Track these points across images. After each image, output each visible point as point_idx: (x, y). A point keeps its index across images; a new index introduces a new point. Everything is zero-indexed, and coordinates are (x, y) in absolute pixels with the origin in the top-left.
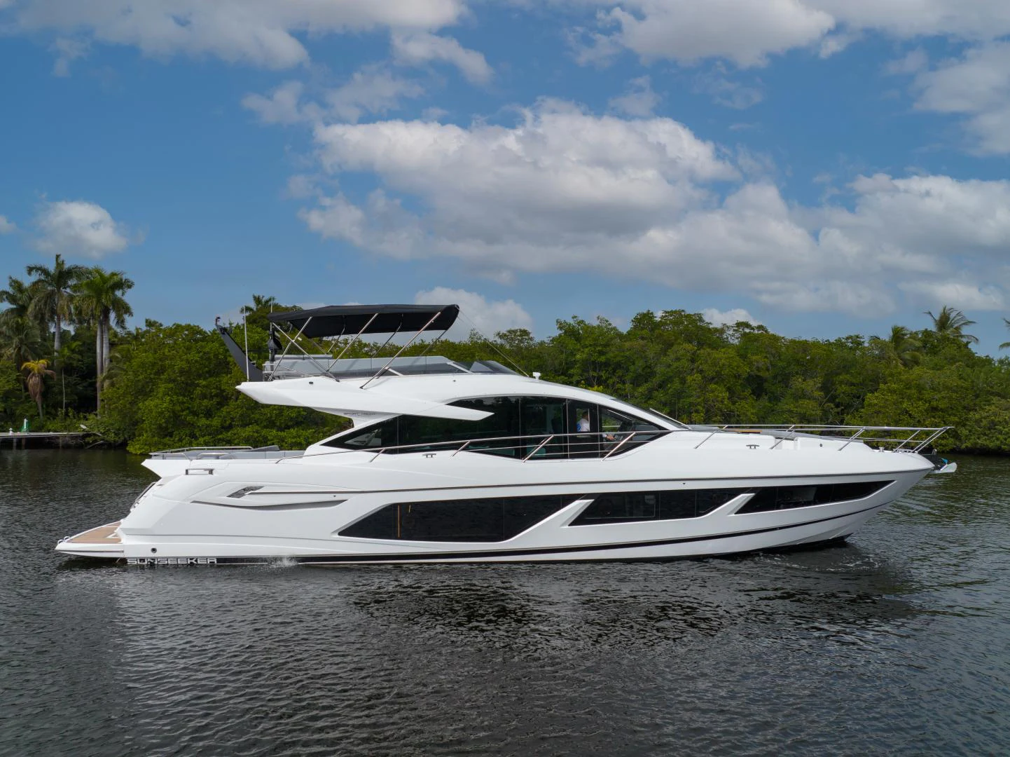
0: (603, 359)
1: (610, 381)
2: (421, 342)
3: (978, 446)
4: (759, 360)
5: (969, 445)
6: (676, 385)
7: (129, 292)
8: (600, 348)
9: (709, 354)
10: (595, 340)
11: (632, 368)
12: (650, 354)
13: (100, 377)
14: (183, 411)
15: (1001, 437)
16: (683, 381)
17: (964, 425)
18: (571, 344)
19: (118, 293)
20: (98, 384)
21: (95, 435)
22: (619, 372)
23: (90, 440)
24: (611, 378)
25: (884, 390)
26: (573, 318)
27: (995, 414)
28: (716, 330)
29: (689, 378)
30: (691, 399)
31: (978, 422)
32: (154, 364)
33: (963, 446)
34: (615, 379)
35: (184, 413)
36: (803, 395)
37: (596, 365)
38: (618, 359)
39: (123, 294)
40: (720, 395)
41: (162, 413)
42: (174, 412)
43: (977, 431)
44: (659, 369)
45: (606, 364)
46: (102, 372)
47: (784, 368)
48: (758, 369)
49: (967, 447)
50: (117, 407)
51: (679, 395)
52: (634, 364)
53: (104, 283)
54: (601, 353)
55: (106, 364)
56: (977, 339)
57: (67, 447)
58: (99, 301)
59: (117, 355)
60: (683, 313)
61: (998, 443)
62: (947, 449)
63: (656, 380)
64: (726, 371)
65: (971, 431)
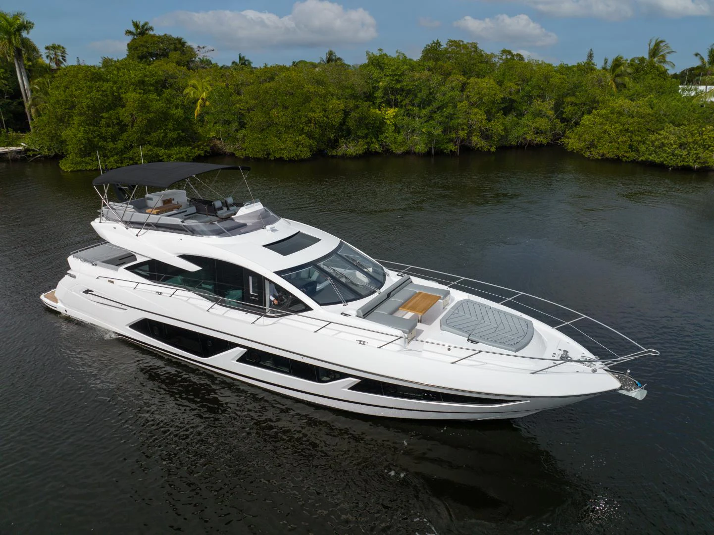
0: (399, 86)
1: (404, 103)
2: (265, 65)
3: (649, 160)
5: (643, 158)
6: (449, 110)
7: (32, 31)
8: (397, 77)
9: (476, 83)
10: (393, 71)
11: (419, 95)
12: (433, 83)
13: (27, 105)
14: (95, 137)
15: (665, 155)
16: (455, 106)
17: (644, 143)
18: (376, 73)
19: (24, 34)
20: (26, 110)
21: (34, 150)
22: (411, 97)
23: (31, 153)
24: (405, 100)
25: (595, 115)
26: (379, 50)
27: (665, 138)
28: (487, 56)
29: (459, 105)
30: (460, 120)
31: (653, 142)
32: (66, 101)
33: (640, 159)
34: (407, 101)
35: (96, 139)
36: (539, 114)
37: (395, 91)
38: (410, 87)
39: (28, 33)
40: (480, 117)
41: (80, 141)
42: (88, 139)
43: (651, 149)
44: (438, 96)
45: (402, 90)
46: (27, 101)
47: (530, 92)
48: (511, 93)
49: (642, 160)
50: (45, 133)
51: (451, 117)
52: (420, 91)
53: (11, 26)
54: (398, 81)
55: (29, 94)
56: (674, 65)
57: (15, 160)
58: (10, 42)
59: (36, 87)
60: (461, 43)
61: (662, 159)
62: (630, 160)
63: (435, 105)
64: (486, 99)
65: (647, 148)
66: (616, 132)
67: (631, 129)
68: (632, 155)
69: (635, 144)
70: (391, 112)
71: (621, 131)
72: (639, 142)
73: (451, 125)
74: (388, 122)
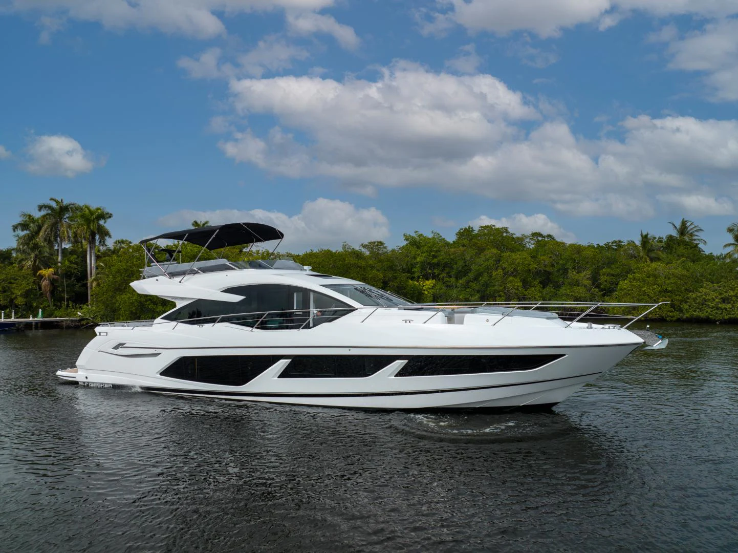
0: (435, 261)
1: (441, 276)
2: (311, 251)
3: (694, 316)
4: (545, 259)
5: (688, 315)
6: (484, 278)
7: (109, 220)
8: (433, 253)
9: (509, 256)
10: (430, 247)
11: (455, 267)
12: (468, 257)
13: (90, 280)
14: (146, 301)
15: (709, 310)
16: (490, 275)
17: (686, 302)
18: (413, 250)
19: (102, 222)
20: (89, 284)
21: (87, 319)
22: (447, 270)
23: (84, 322)
24: (441, 274)
25: (631, 278)
26: (415, 232)
27: (706, 294)
28: (518, 238)
29: (494, 273)
30: (496, 288)
31: (695, 299)
32: (126, 270)
33: (685, 317)
34: (444, 274)
35: (148, 303)
36: (577, 283)
37: (432, 266)
38: (446, 260)
39: (105, 223)
40: (516, 284)
41: (132, 303)
42: (140, 302)
43: (694, 306)
44: (473, 267)
45: (438, 264)
46: (91, 276)
47: (564, 265)
48: (545, 266)
49: (687, 317)
50: (102, 300)
51: (486, 285)
52: (456, 263)
53: (92, 215)
54: (434, 257)
55: (94, 272)
56: (706, 242)
57: (68, 327)
58: (89, 227)
59: (102, 264)
60: (493, 227)
61: (707, 314)
62: (674, 319)
63: (471, 275)
64: (520, 268)
65: (690, 306)
66: (655, 293)
67: (670, 289)
68: (677, 314)
69: (677, 303)
70: (429, 283)
71: (659, 292)
72: (681, 301)
73: (487, 292)
74: (426, 293)
